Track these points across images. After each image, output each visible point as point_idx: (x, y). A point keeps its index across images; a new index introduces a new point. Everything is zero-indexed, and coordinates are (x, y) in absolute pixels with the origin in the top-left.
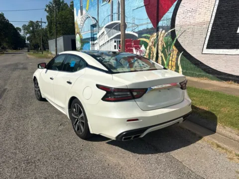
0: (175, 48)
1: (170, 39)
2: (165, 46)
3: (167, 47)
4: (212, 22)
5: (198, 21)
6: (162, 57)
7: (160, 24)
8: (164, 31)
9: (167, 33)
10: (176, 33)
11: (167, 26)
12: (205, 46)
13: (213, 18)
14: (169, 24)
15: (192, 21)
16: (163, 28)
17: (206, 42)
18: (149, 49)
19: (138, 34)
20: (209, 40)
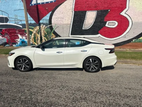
0: (53, 35)
1: (49, 30)
2: (46, 34)
3: (48, 34)
4: (72, 24)
5: (65, 23)
6: (45, 39)
7: (41, 21)
8: (44, 26)
9: (47, 27)
10: (53, 27)
11: (47, 23)
12: (70, 34)
13: (72, 22)
14: (48, 22)
15: (62, 23)
16: (44, 24)
17: (70, 32)
18: (34, 35)
19: (22, 26)
20: (71, 32)
